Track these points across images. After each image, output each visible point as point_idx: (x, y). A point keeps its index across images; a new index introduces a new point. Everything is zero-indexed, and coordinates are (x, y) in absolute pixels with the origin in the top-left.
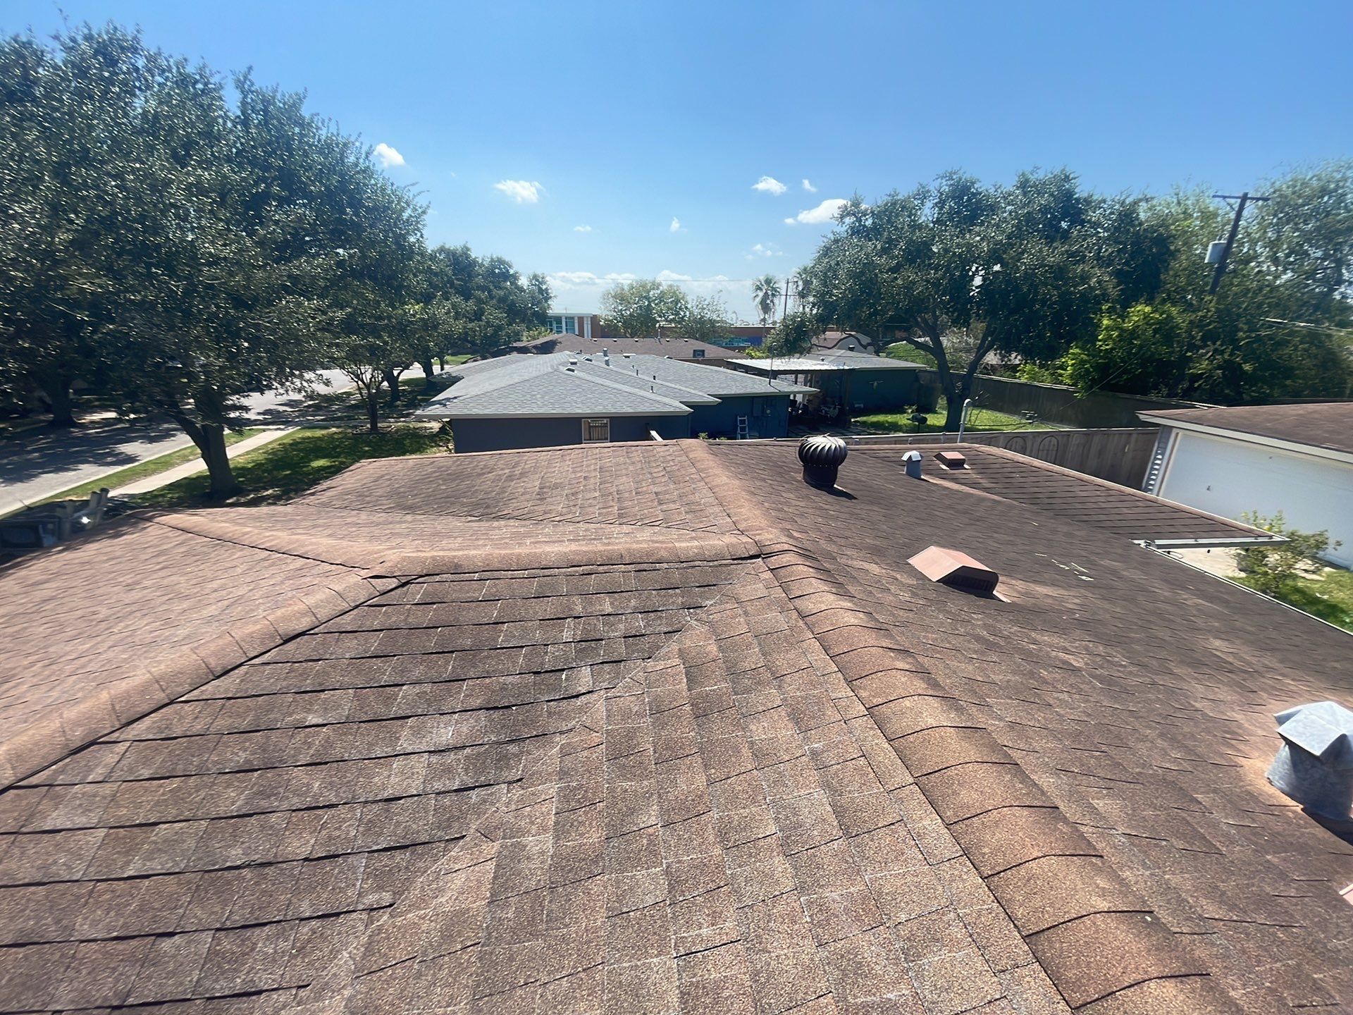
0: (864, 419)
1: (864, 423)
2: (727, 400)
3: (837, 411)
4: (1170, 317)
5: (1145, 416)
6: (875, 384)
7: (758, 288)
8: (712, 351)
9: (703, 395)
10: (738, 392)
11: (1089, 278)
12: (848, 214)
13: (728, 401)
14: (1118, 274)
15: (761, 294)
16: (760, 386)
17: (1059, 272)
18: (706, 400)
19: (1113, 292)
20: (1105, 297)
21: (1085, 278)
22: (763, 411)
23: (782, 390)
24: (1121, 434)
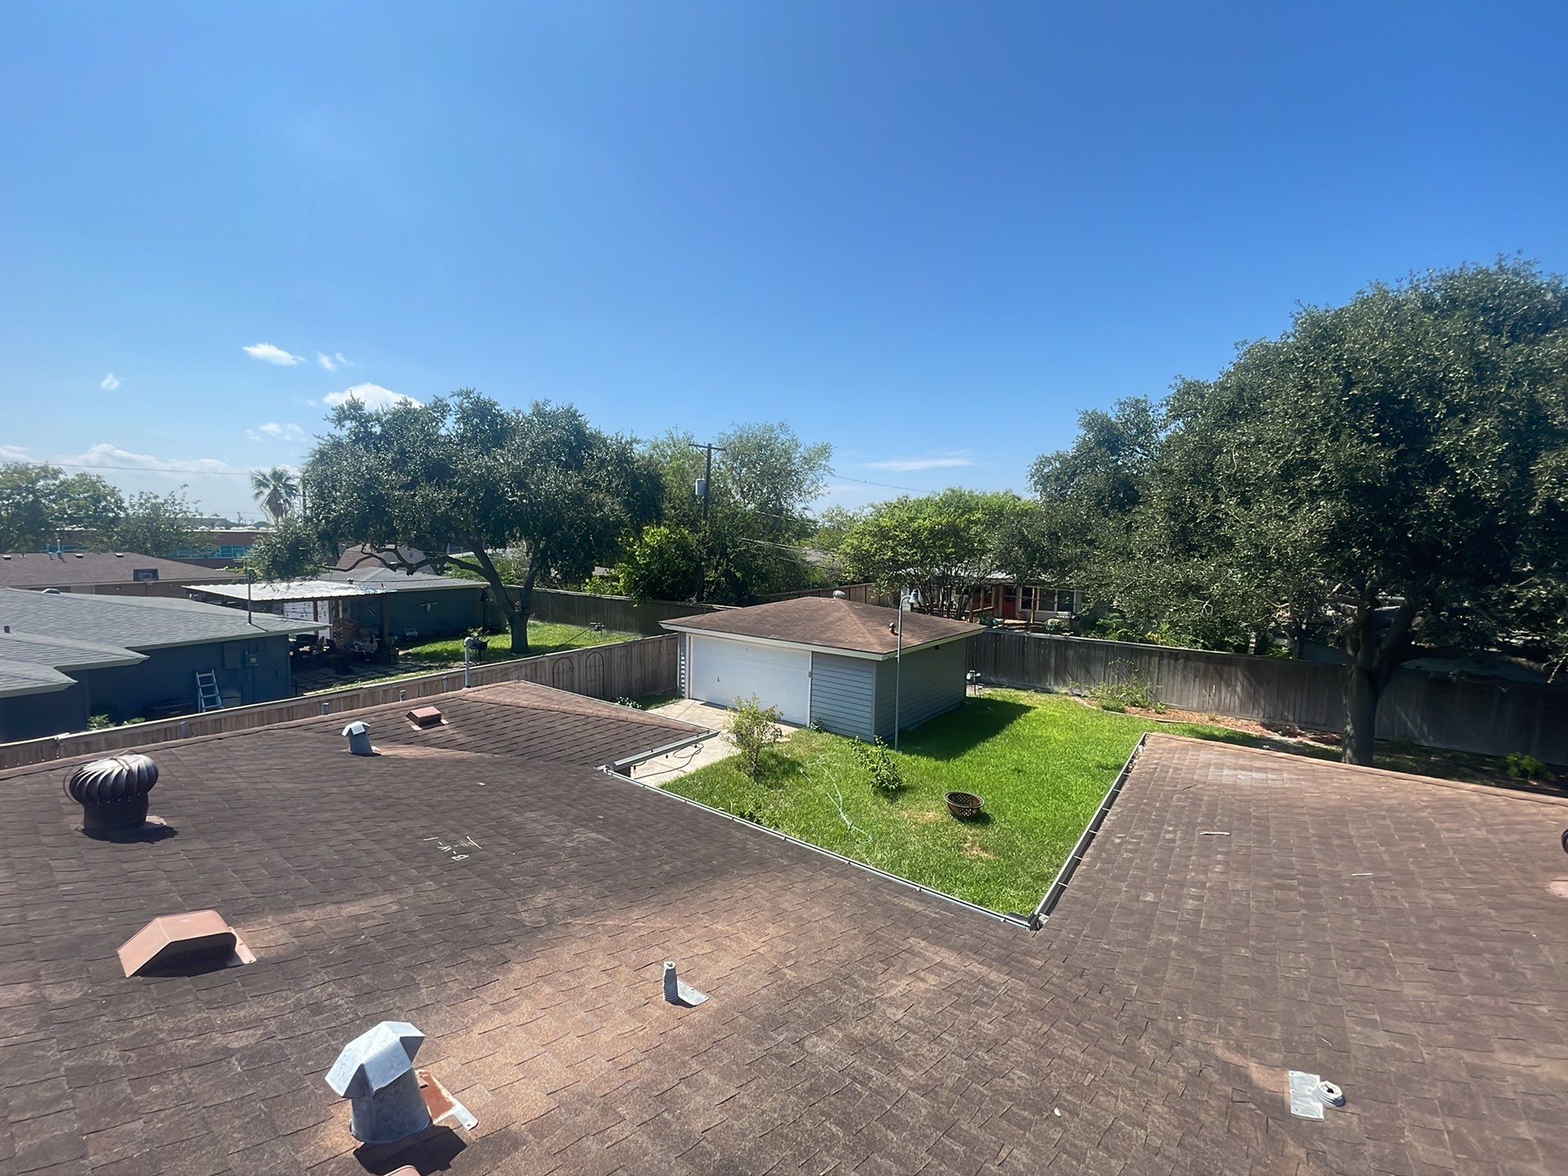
0: (418, 649)
1: (417, 656)
2: (158, 654)
3: (375, 645)
4: (684, 538)
5: (666, 624)
6: (429, 606)
7: (261, 484)
8: (169, 570)
9: (114, 650)
10: (189, 638)
11: (604, 505)
12: (346, 418)
13: (160, 656)
14: (626, 503)
15: (267, 492)
16: (233, 625)
17: (578, 499)
18: (115, 658)
19: (626, 518)
20: (619, 523)
21: (601, 506)
22: (244, 660)
23: (271, 629)
24: (653, 641)
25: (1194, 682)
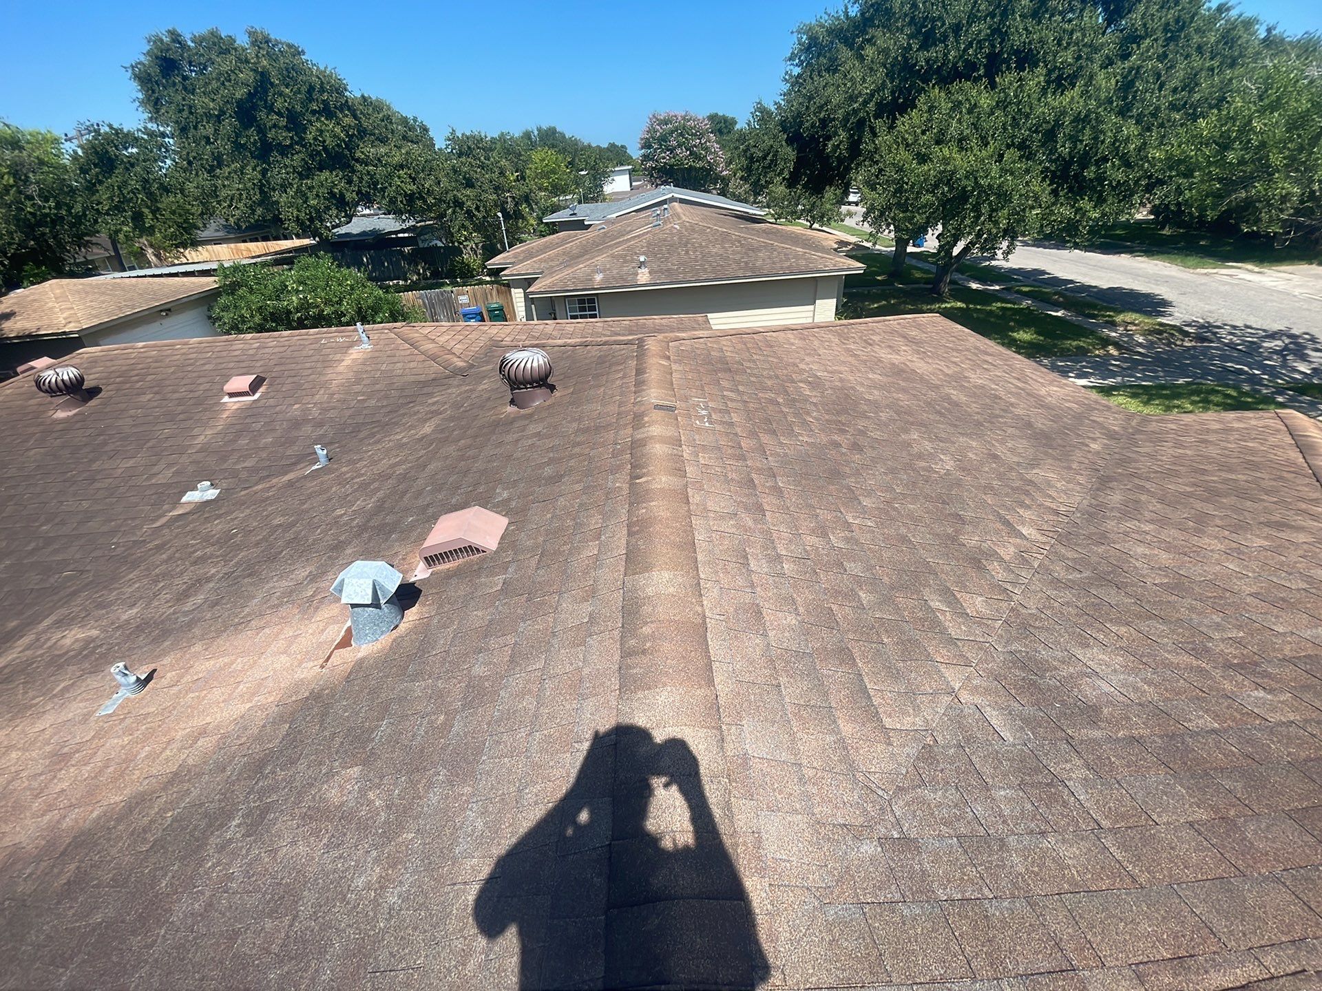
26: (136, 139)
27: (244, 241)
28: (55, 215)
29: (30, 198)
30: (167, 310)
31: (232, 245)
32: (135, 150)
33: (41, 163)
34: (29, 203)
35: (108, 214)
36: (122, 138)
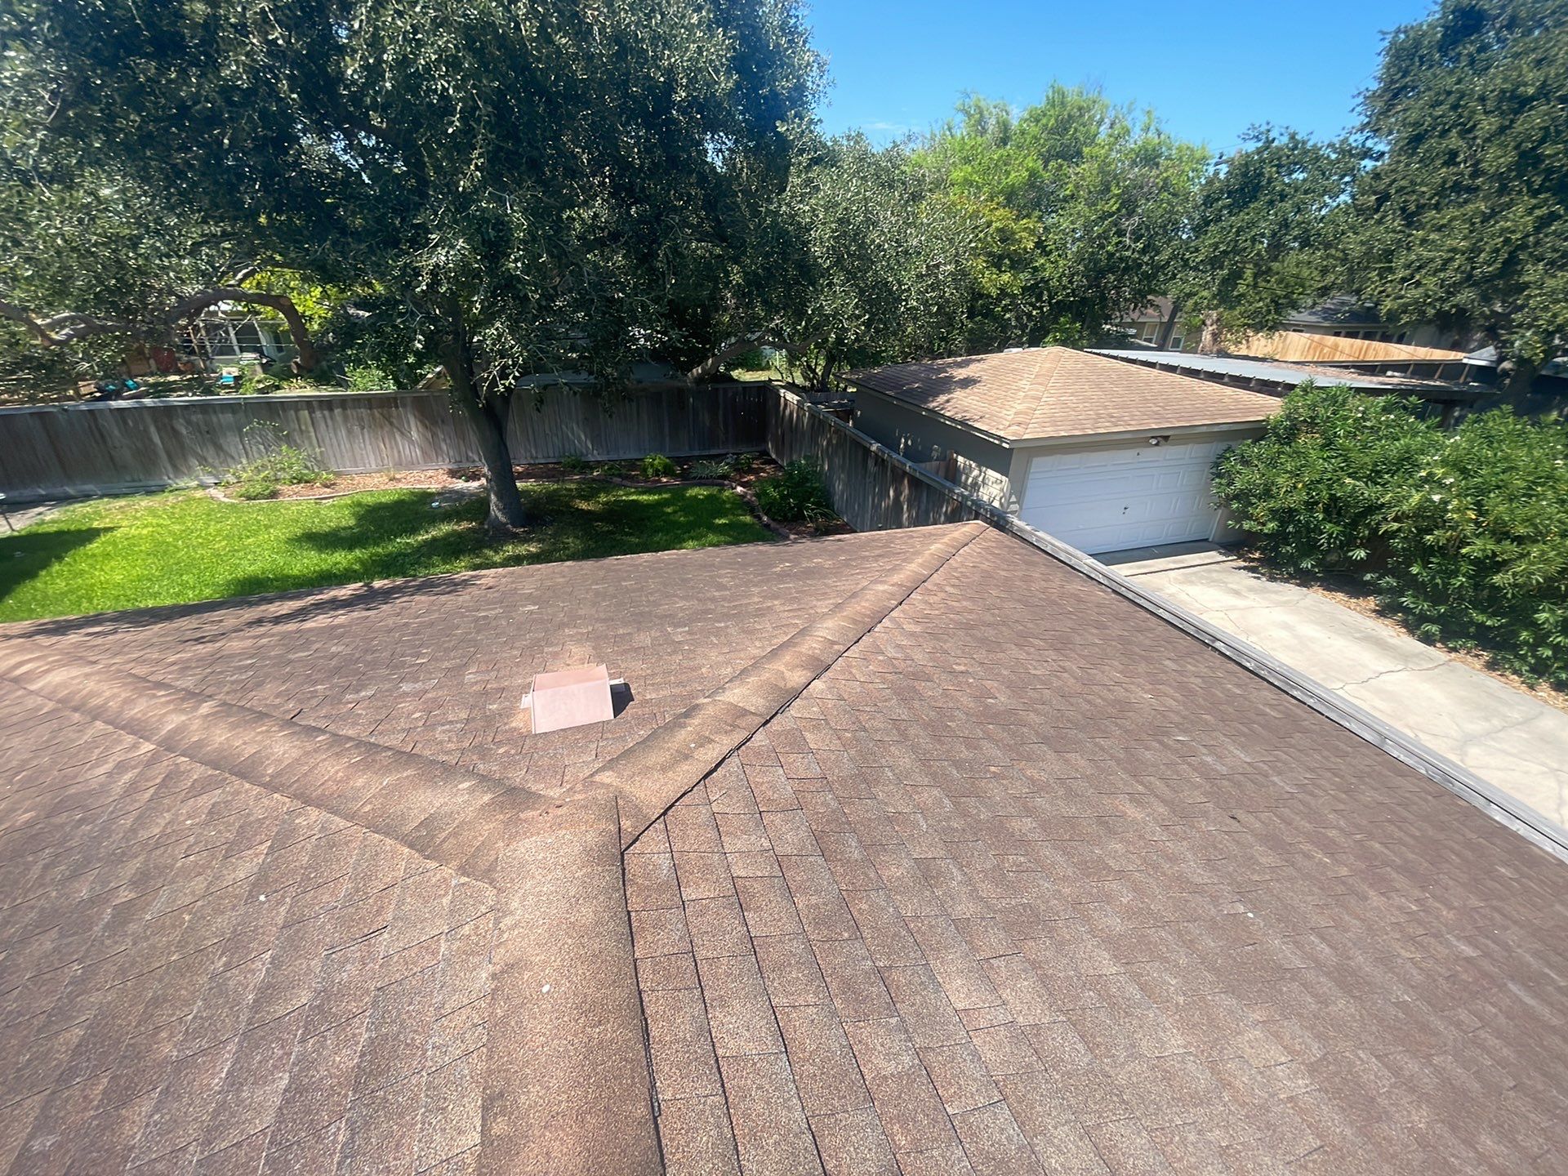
25: (363, 434)
26: (1317, 159)
27: (1337, 334)
28: (1135, 260)
29: (1121, 233)
30: (1163, 438)
31: (1317, 337)
32: (1299, 176)
33: (1165, 186)
34: (1115, 240)
35: (1196, 269)
36: (1299, 154)
